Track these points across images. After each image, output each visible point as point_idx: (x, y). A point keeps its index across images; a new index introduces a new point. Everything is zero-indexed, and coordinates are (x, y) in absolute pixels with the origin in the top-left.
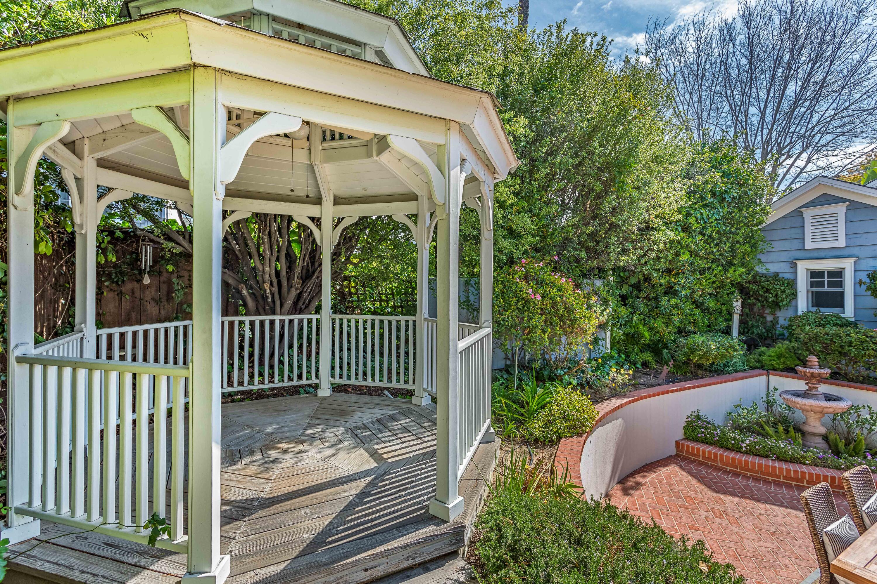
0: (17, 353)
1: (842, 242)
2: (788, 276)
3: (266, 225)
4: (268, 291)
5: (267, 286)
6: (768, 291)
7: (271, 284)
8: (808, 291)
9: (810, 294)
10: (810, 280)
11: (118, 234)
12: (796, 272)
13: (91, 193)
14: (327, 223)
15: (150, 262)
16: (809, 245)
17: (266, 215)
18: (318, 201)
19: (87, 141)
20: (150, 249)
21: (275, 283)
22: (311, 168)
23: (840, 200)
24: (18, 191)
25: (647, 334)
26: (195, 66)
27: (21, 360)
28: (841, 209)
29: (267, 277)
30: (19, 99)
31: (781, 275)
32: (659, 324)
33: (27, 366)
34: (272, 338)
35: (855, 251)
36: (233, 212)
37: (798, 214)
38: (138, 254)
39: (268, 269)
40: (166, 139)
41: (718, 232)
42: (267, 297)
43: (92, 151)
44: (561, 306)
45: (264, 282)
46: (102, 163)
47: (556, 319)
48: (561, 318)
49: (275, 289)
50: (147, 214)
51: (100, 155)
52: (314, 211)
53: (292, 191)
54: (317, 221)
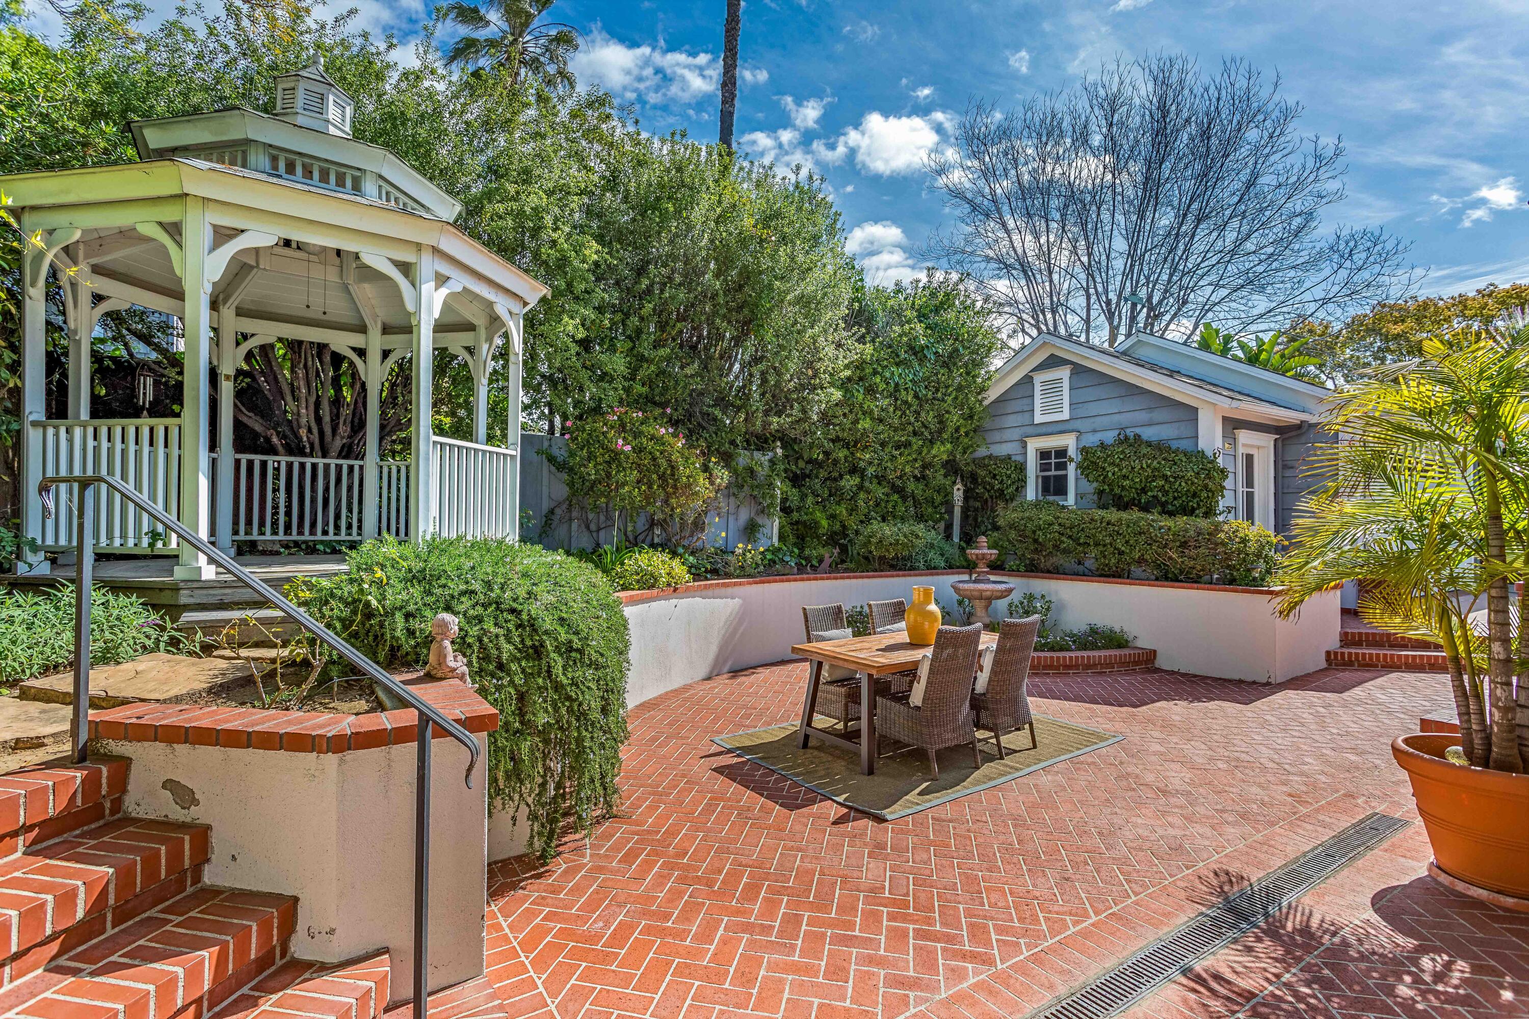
0: (31, 418)
1: (1066, 415)
2: (1019, 458)
3: (300, 357)
4: (305, 439)
5: (303, 432)
6: (994, 477)
7: (310, 431)
8: (1037, 477)
9: (1040, 480)
10: (1039, 462)
11: (107, 362)
12: (1026, 453)
13: (85, 299)
14: (374, 355)
15: (150, 397)
16: (1038, 419)
17: (300, 343)
18: (362, 329)
19: (81, 246)
20: (150, 381)
21: (315, 430)
22: (346, 289)
23: (1064, 362)
24: (33, 284)
25: (824, 523)
26: (187, 195)
27: (35, 424)
28: (1064, 373)
29: (304, 421)
30: (34, 208)
31: (1013, 458)
32: (842, 510)
33: (41, 430)
34: (313, 500)
35: (1078, 424)
36: (253, 335)
37: (1028, 380)
38: (133, 390)
39: (303, 411)
40: (164, 247)
41: (916, 396)
42: (304, 447)
43: (86, 257)
44: (663, 462)
45: (300, 427)
46: (97, 270)
47: (655, 476)
48: (662, 477)
49: (315, 437)
50: (146, 339)
51: (94, 261)
52: (357, 340)
53: (325, 313)
54: (361, 353)
